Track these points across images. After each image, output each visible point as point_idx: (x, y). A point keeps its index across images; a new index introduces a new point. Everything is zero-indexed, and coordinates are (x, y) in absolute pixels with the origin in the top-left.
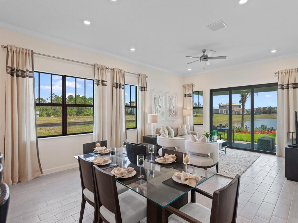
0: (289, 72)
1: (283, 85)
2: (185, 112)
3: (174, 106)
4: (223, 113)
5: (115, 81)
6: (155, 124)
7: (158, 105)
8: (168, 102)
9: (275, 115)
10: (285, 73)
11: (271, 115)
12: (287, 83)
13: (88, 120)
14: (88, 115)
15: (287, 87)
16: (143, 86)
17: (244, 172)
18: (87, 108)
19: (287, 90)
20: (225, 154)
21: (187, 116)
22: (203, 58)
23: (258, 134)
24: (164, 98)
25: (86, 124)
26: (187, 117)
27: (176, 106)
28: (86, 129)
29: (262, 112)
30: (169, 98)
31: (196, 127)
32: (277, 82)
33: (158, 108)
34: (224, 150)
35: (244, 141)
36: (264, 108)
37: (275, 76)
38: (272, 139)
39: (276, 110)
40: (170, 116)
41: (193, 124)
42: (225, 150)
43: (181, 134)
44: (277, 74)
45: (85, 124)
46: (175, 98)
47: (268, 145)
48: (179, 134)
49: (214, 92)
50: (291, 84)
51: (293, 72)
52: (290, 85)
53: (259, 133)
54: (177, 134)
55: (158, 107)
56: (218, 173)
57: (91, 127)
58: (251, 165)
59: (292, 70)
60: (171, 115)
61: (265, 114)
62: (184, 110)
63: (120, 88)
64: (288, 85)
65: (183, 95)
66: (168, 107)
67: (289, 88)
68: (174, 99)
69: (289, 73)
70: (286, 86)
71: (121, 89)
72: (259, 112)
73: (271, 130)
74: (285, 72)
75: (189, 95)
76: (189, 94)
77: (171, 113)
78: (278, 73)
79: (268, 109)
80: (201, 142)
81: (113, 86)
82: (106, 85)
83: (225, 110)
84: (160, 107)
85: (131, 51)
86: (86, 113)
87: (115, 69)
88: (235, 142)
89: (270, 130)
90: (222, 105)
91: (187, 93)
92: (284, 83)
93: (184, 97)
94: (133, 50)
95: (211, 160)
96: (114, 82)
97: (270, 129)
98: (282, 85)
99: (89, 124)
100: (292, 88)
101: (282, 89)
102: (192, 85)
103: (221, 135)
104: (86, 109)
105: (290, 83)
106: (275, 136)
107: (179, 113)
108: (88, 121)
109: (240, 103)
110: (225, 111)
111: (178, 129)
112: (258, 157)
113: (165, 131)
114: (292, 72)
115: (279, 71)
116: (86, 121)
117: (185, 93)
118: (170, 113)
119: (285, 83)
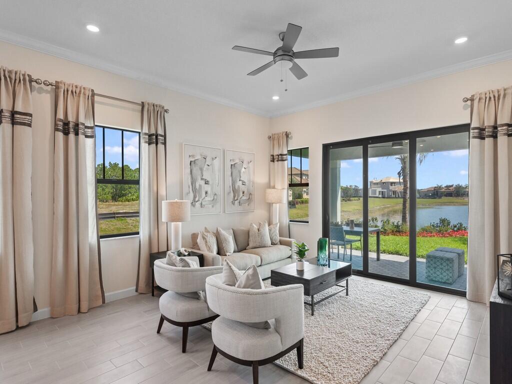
0: (497, 96)
1: (484, 130)
2: (272, 195)
3: (246, 181)
4: (377, 195)
5: (61, 115)
6: (180, 223)
7: (202, 179)
8: (228, 173)
9: (466, 199)
10: (488, 99)
11: (459, 200)
12: (492, 124)
13: (124, 209)
14: (133, 200)
15: (493, 132)
16: (153, 131)
17: (376, 364)
18: (132, 186)
19: (491, 139)
20: (347, 295)
21: (275, 203)
22: (281, 53)
23: (433, 238)
24: (217, 163)
25: (117, 217)
26: (274, 205)
27: (249, 181)
28: (117, 226)
29: (445, 194)
30: (233, 163)
31: (295, 227)
32: (469, 122)
33: (200, 186)
34: (345, 285)
35: (401, 255)
36: (448, 187)
37: (465, 108)
38: (459, 254)
39: (467, 190)
40: (233, 203)
41: (288, 221)
42: (347, 286)
43: (255, 245)
44: (469, 103)
45: (114, 217)
46: (249, 163)
47: (448, 270)
48: (251, 245)
49: (331, 150)
50: (503, 125)
51: (507, 96)
52: (499, 129)
53: (434, 236)
54: (248, 245)
55: (203, 182)
56: (299, 372)
57: (127, 222)
58: (400, 335)
59: (505, 90)
60: (236, 202)
61: (449, 198)
62: (269, 191)
63: (77, 134)
64: (495, 127)
65: (269, 158)
66: (229, 182)
67: (498, 135)
68: (244, 166)
69: (496, 99)
70: (490, 130)
71: (81, 137)
72: (439, 194)
73: (459, 229)
74: (488, 96)
75: (281, 158)
76: (281, 155)
77: (238, 196)
78: (472, 100)
79: (455, 188)
80: (244, 287)
81: (56, 129)
82: (30, 125)
83: (380, 189)
84: (207, 183)
85: (86, 30)
86: (129, 197)
87: (60, 85)
88: (383, 257)
89: (455, 229)
90: (374, 181)
91: (276, 152)
92: (486, 124)
93: (271, 161)
94: (93, 29)
95: (275, 338)
96: (57, 117)
97: (455, 226)
98: (481, 130)
99: (124, 217)
100: (505, 134)
101: (481, 137)
102: (286, 134)
103: (353, 244)
104: (130, 188)
105: (499, 123)
106: (465, 242)
107: (257, 196)
108: (124, 211)
109: (400, 177)
110: (380, 192)
111: (250, 234)
112: (423, 305)
113: (208, 240)
114: (505, 96)
115: (473, 96)
116: (121, 211)
117: (272, 154)
118: (234, 197)
119: (489, 122)
